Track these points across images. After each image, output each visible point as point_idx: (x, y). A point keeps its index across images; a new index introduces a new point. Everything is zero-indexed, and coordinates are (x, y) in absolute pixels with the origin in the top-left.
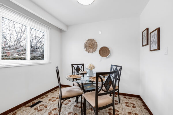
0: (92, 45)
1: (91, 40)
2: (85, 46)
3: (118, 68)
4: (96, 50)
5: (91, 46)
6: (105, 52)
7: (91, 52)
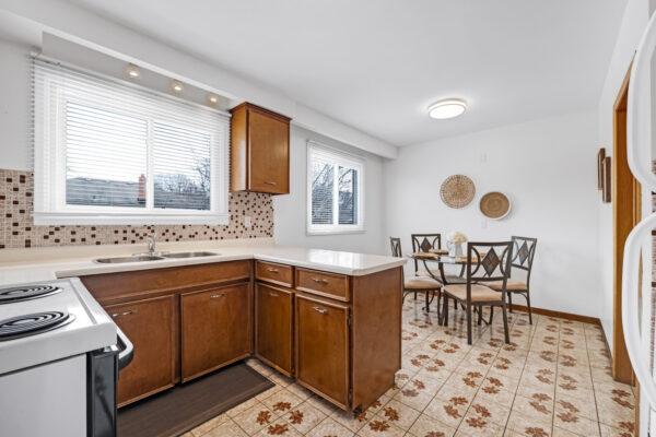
0: (460, 190)
1: (458, 177)
2: (443, 191)
3: (529, 244)
4: (470, 200)
5: (457, 191)
6: (495, 205)
7: (458, 207)
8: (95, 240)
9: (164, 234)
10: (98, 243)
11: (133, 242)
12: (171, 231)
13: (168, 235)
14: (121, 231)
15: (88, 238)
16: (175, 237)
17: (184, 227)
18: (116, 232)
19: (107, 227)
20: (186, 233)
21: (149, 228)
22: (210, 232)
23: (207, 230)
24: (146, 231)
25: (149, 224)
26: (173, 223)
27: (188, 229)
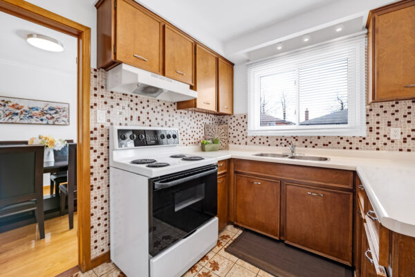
8: (268, 143)
9: (304, 142)
10: (269, 145)
11: (285, 146)
12: (309, 141)
13: (307, 143)
14: (279, 139)
15: (265, 142)
16: (312, 145)
17: (319, 138)
18: (277, 140)
19: (273, 137)
20: (320, 142)
21: (294, 138)
22: (343, 143)
23: (340, 140)
24: (293, 139)
25: (294, 135)
26: (310, 135)
27: (322, 139)
